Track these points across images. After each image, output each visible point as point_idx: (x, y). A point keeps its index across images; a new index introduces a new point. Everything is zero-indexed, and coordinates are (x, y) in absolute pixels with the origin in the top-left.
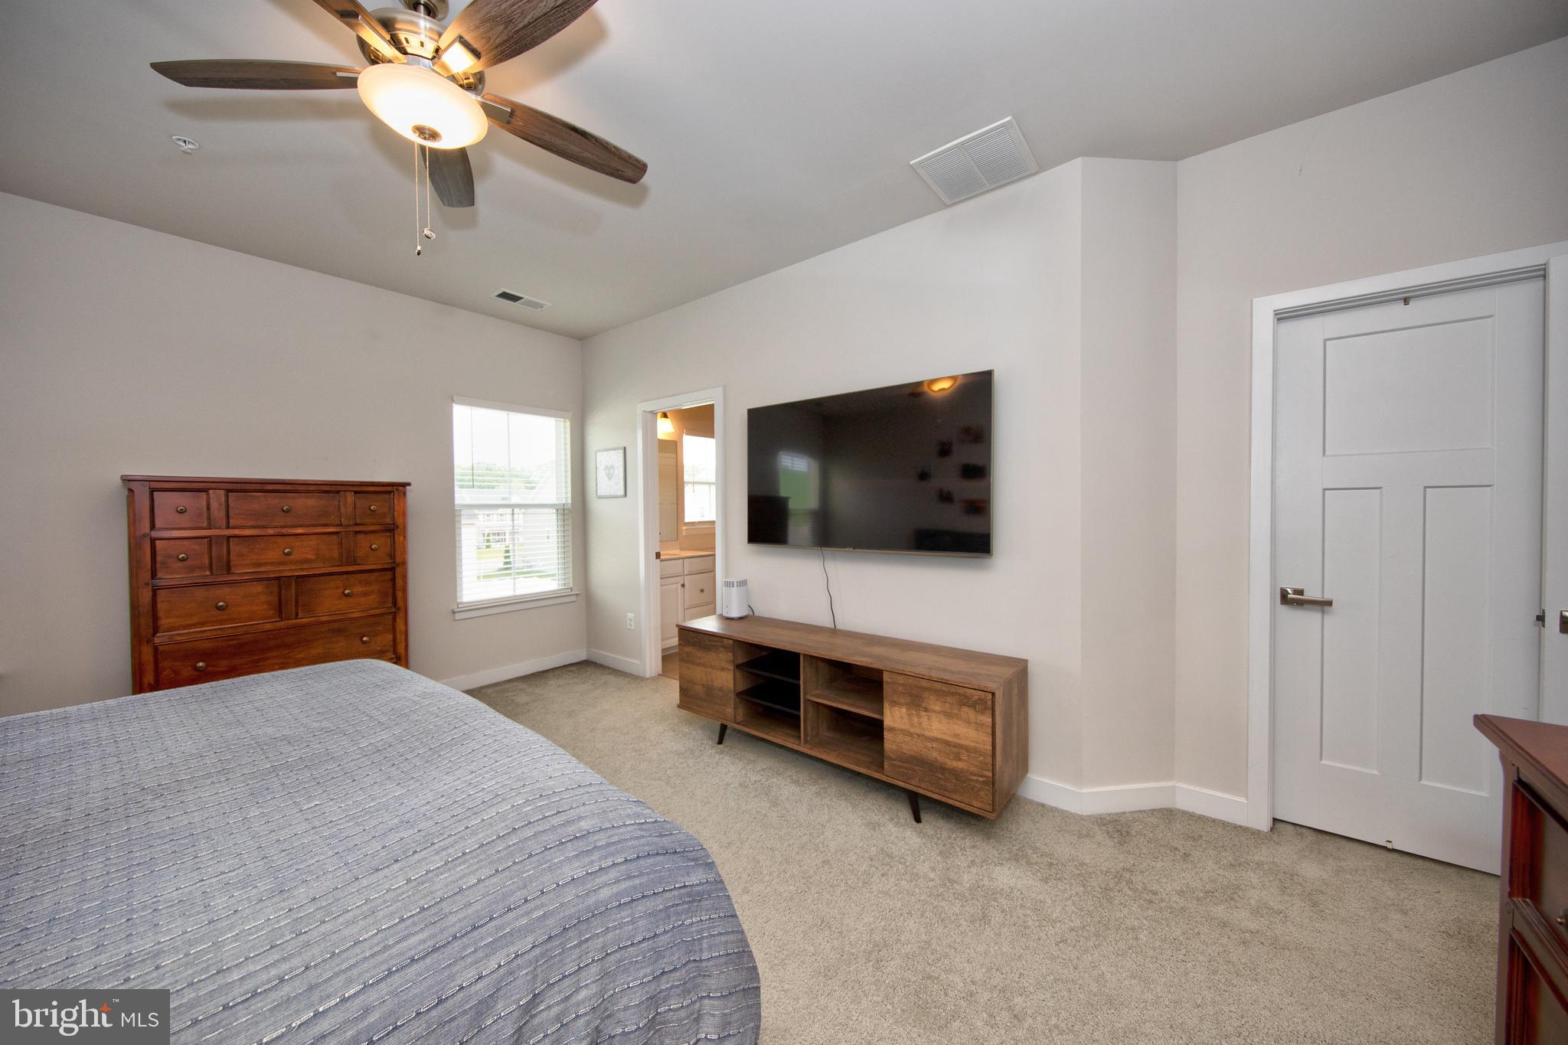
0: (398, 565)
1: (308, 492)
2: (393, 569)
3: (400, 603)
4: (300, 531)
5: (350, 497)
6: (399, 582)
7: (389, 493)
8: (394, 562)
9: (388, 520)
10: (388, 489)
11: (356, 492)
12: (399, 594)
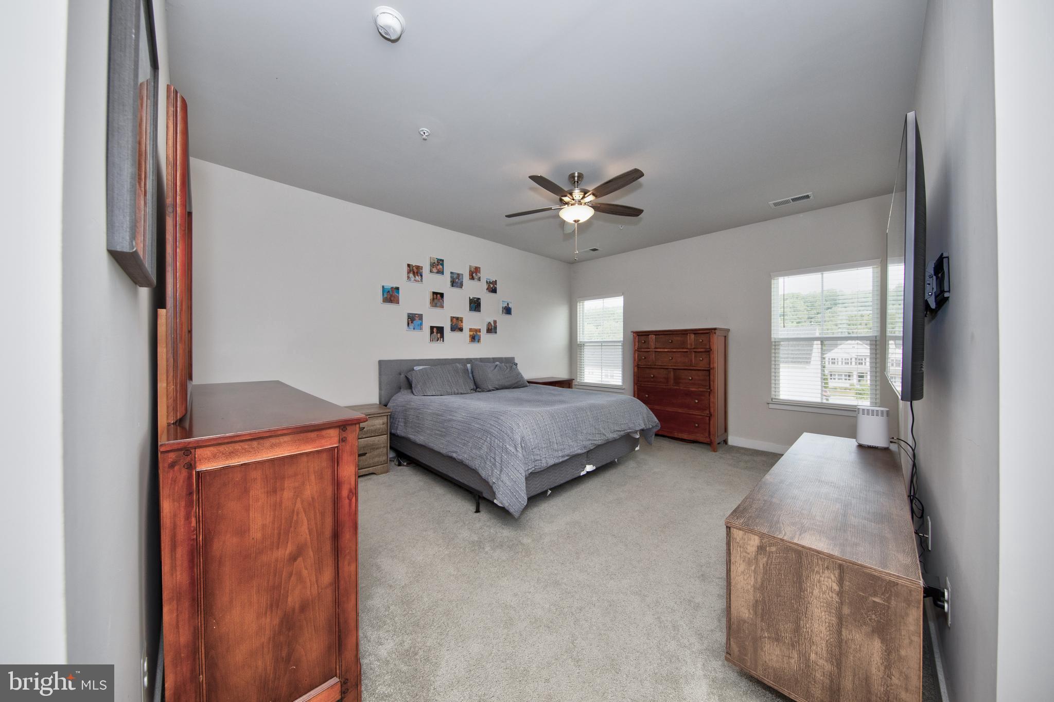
0: (711, 369)
1: (677, 334)
2: (709, 371)
3: (712, 388)
4: (674, 350)
5: (693, 336)
6: (712, 377)
7: (708, 333)
8: (710, 367)
9: (708, 347)
10: (708, 331)
11: (694, 334)
12: (712, 383)
